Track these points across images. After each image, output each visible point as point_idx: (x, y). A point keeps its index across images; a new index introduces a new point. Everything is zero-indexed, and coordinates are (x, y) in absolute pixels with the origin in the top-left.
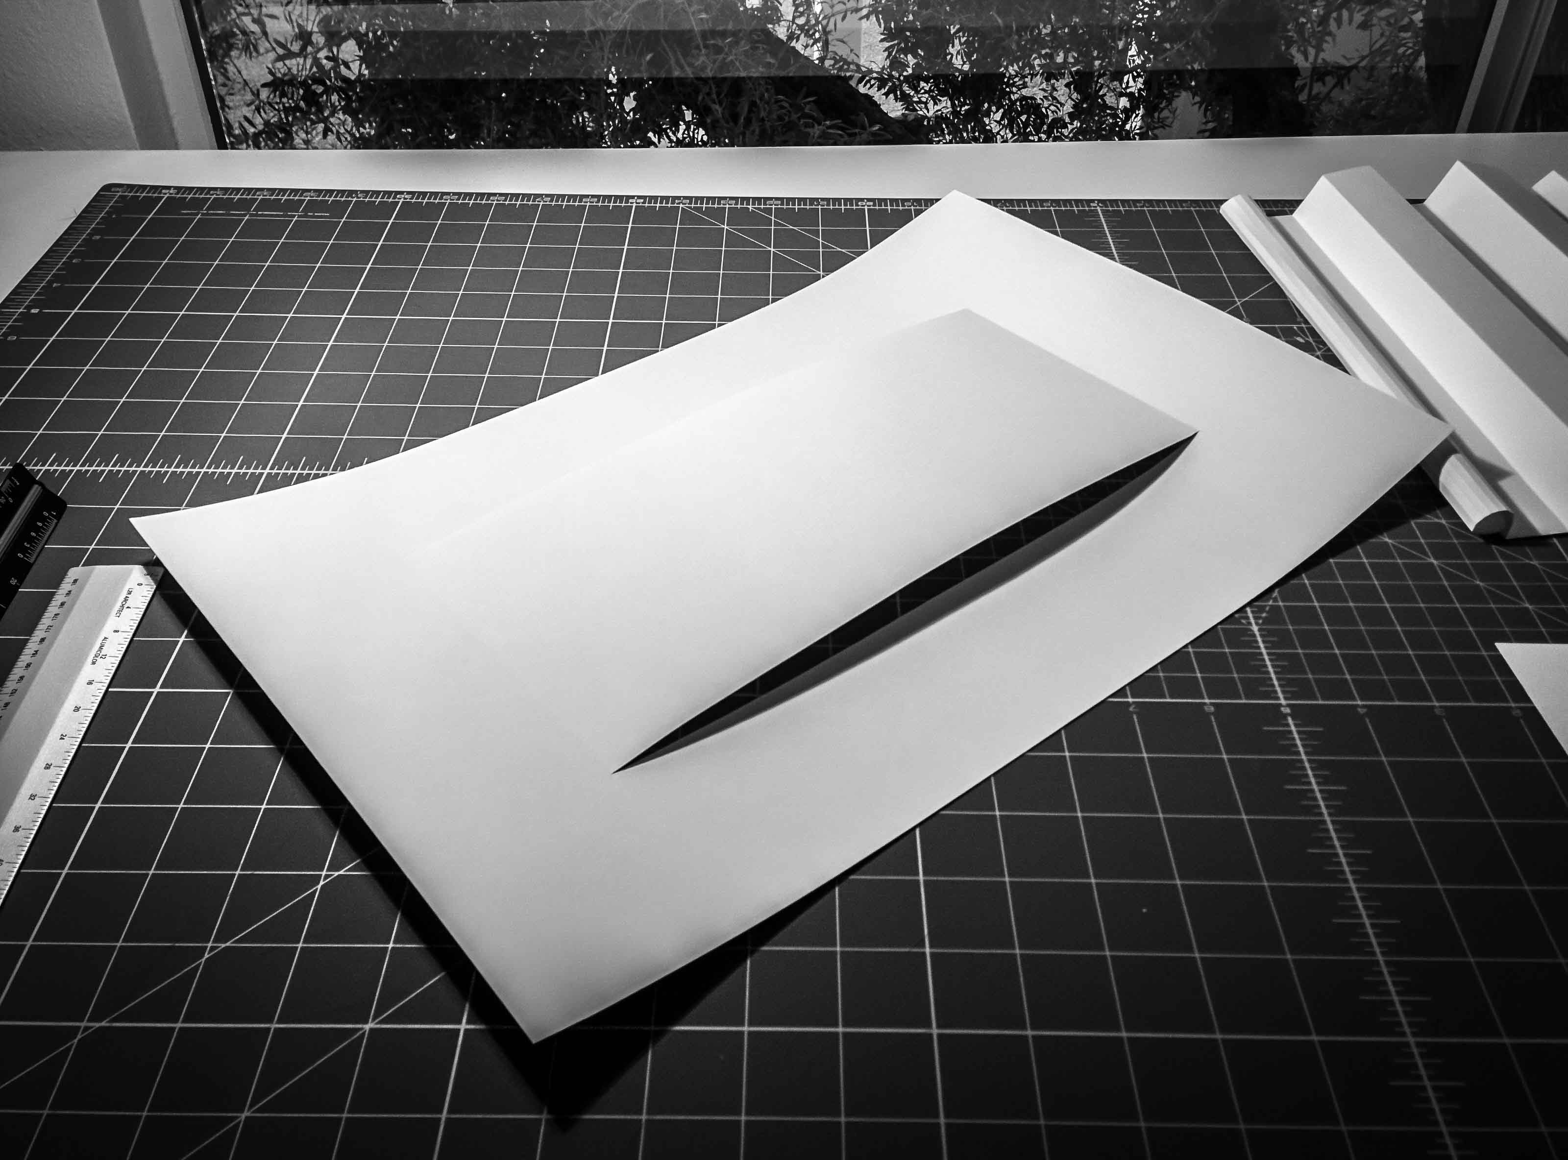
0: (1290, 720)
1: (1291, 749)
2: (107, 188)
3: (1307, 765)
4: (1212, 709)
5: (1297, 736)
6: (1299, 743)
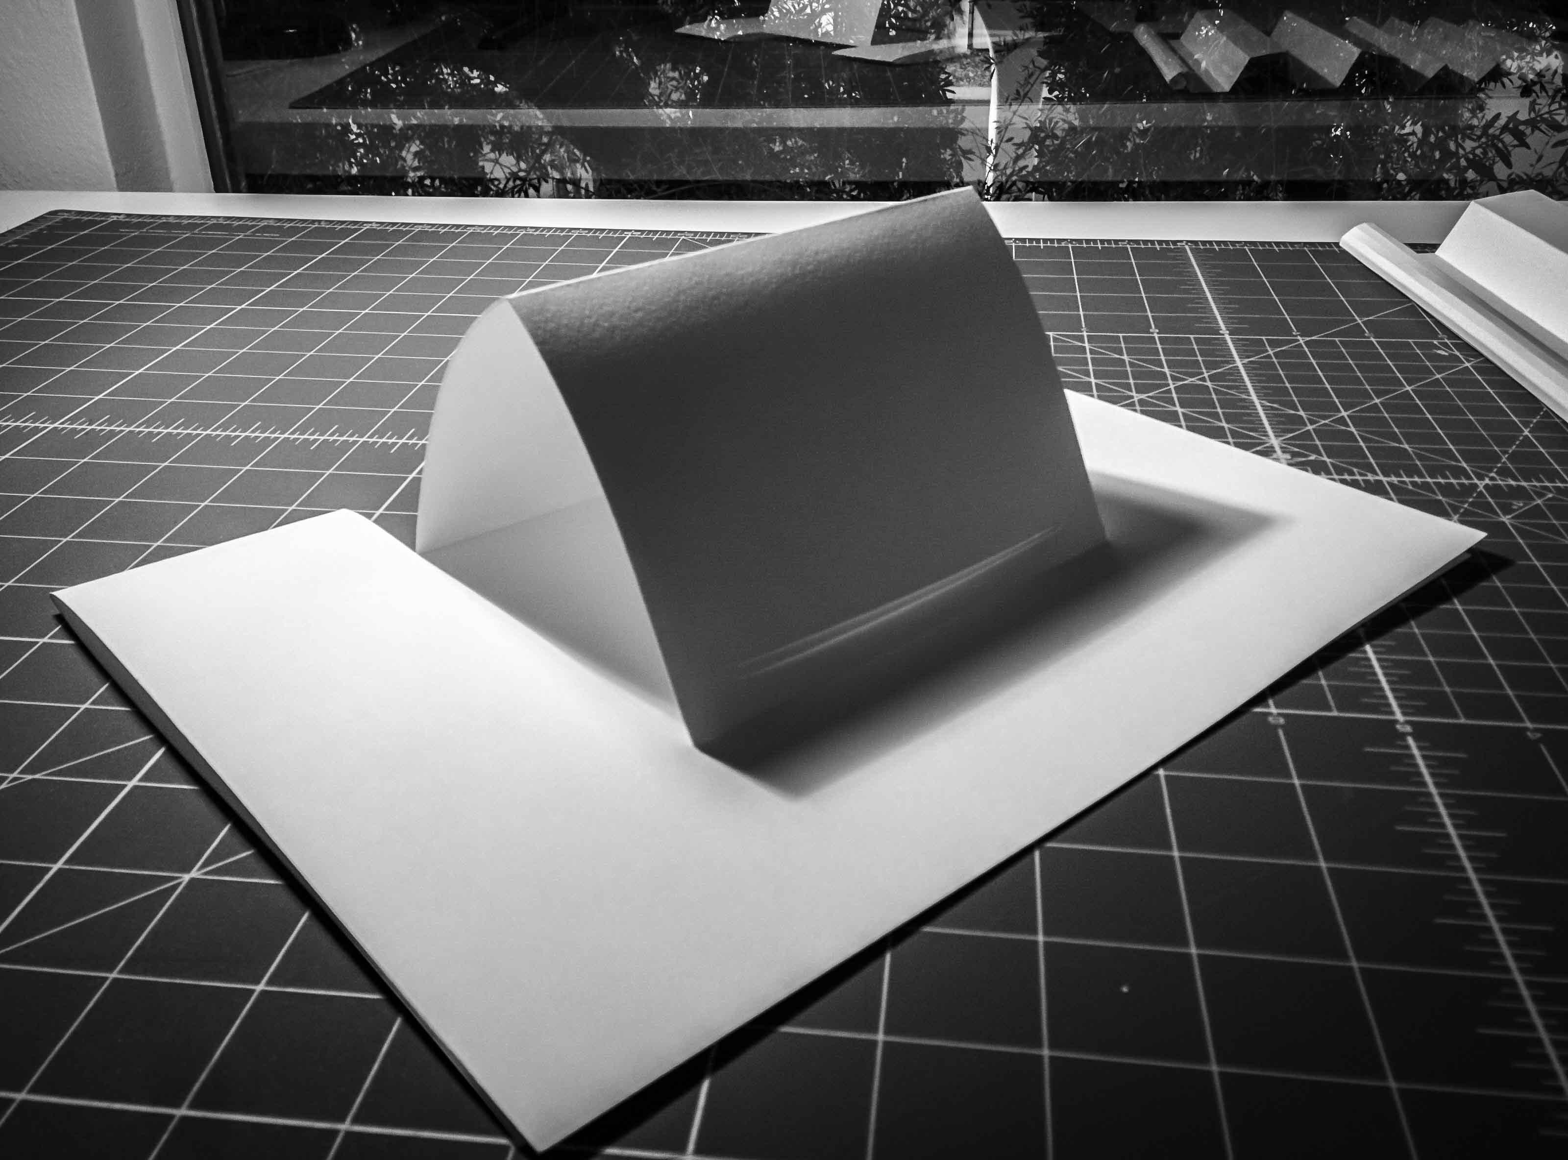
0: (1410, 741)
2: (55, 212)
3: (1438, 800)
4: (1282, 721)
5: (1420, 762)
6: (1424, 770)
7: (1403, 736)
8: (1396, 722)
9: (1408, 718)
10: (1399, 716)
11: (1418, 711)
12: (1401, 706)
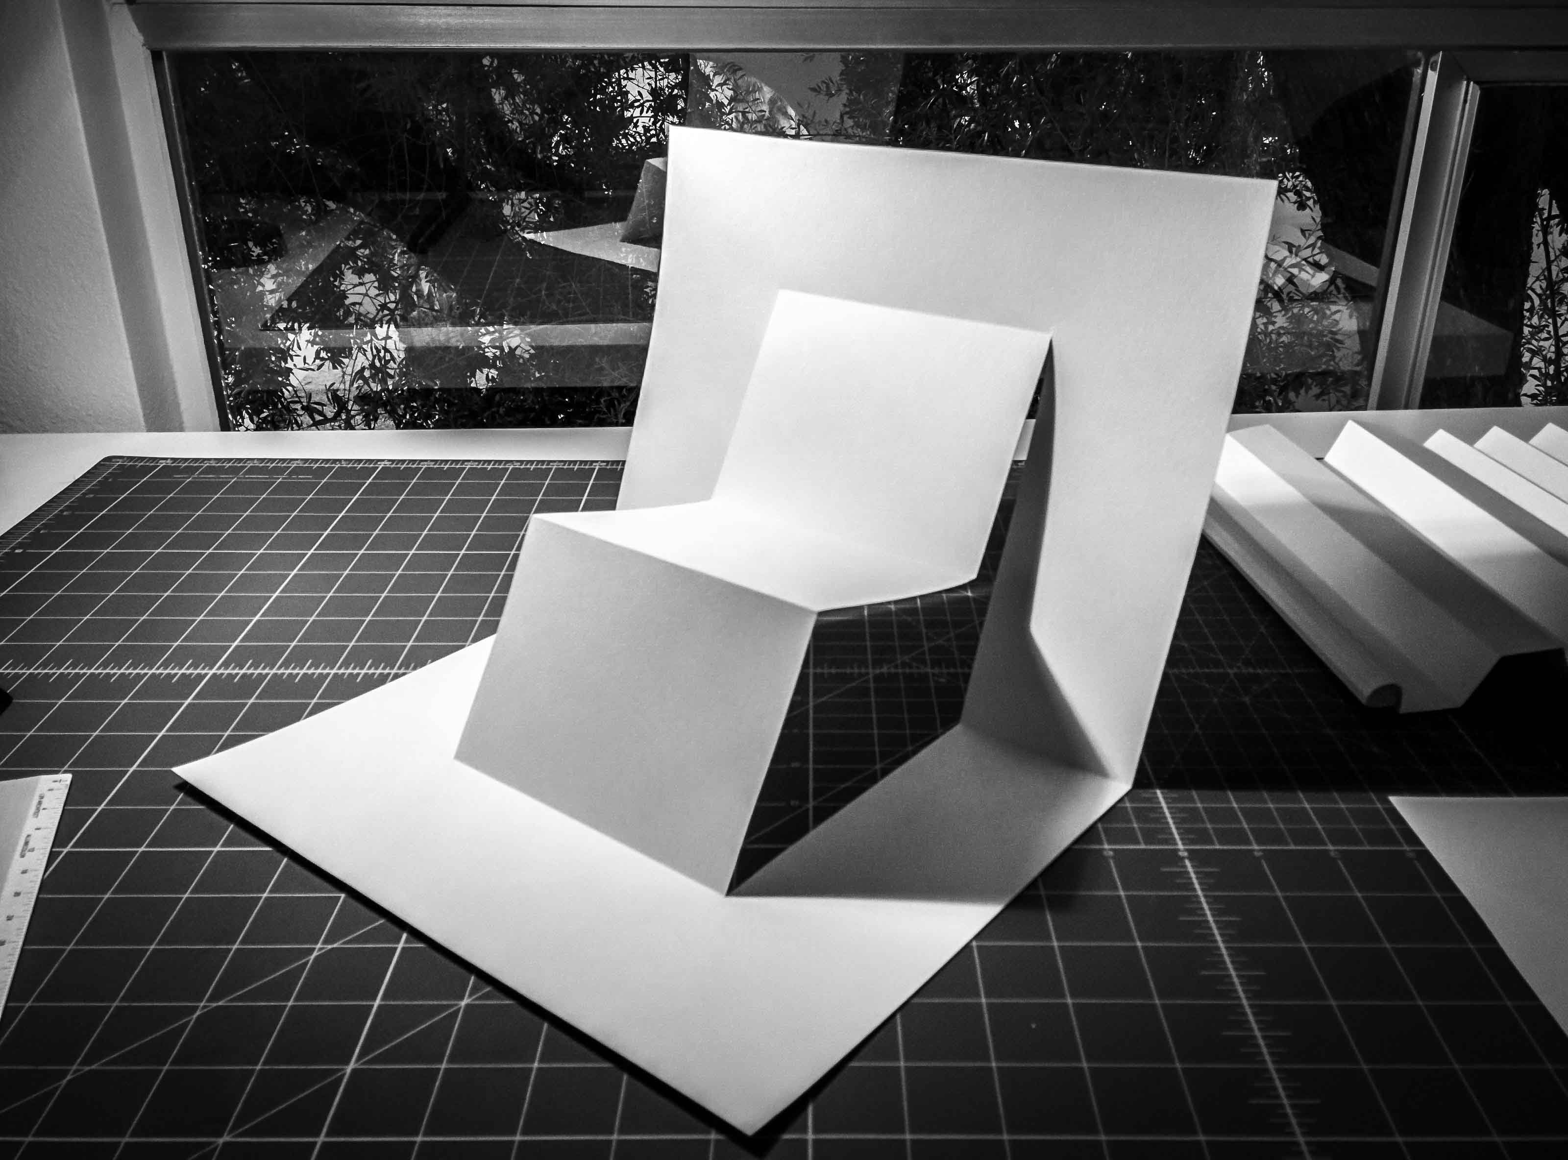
0: (1188, 863)
1: (1189, 886)
2: (109, 459)
3: (1203, 899)
4: (1111, 853)
5: (1193, 875)
6: (1195, 881)
7: (1183, 858)
8: (1179, 850)
9: (1187, 847)
10: (1180, 846)
11: (1193, 842)
12: (1182, 839)
